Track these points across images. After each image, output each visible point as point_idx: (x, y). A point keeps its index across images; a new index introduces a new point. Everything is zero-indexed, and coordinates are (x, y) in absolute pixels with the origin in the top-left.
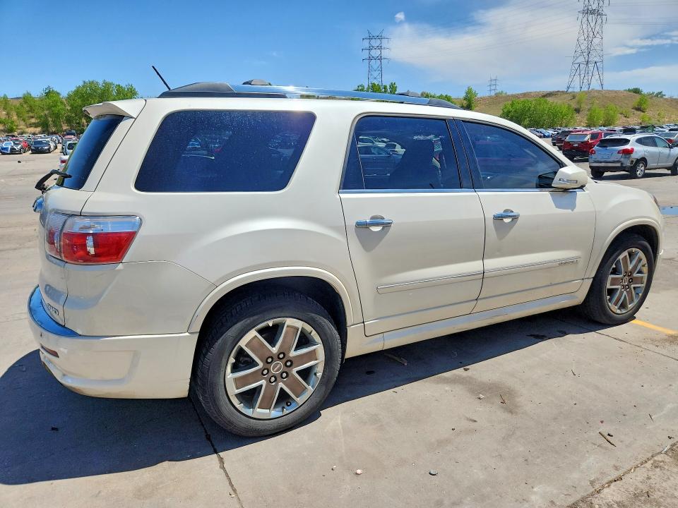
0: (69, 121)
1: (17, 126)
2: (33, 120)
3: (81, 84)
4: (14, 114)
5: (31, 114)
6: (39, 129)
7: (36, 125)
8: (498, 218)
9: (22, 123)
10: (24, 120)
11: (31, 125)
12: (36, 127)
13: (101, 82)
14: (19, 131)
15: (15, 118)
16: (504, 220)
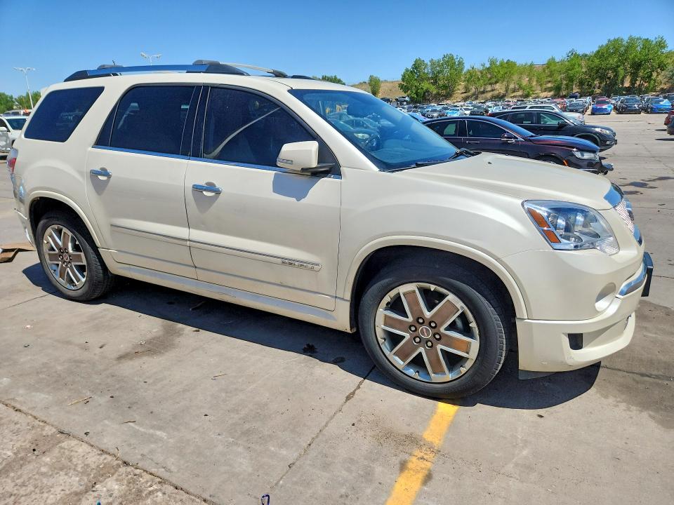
0: (581, 83)
1: (534, 91)
2: (549, 85)
3: (605, 43)
4: (535, 79)
5: (549, 79)
6: (552, 93)
7: (550, 90)
8: (198, 189)
9: (539, 88)
10: (541, 85)
11: (545, 90)
12: (550, 91)
13: (626, 38)
14: (533, 96)
15: (534, 83)
16: (205, 192)
